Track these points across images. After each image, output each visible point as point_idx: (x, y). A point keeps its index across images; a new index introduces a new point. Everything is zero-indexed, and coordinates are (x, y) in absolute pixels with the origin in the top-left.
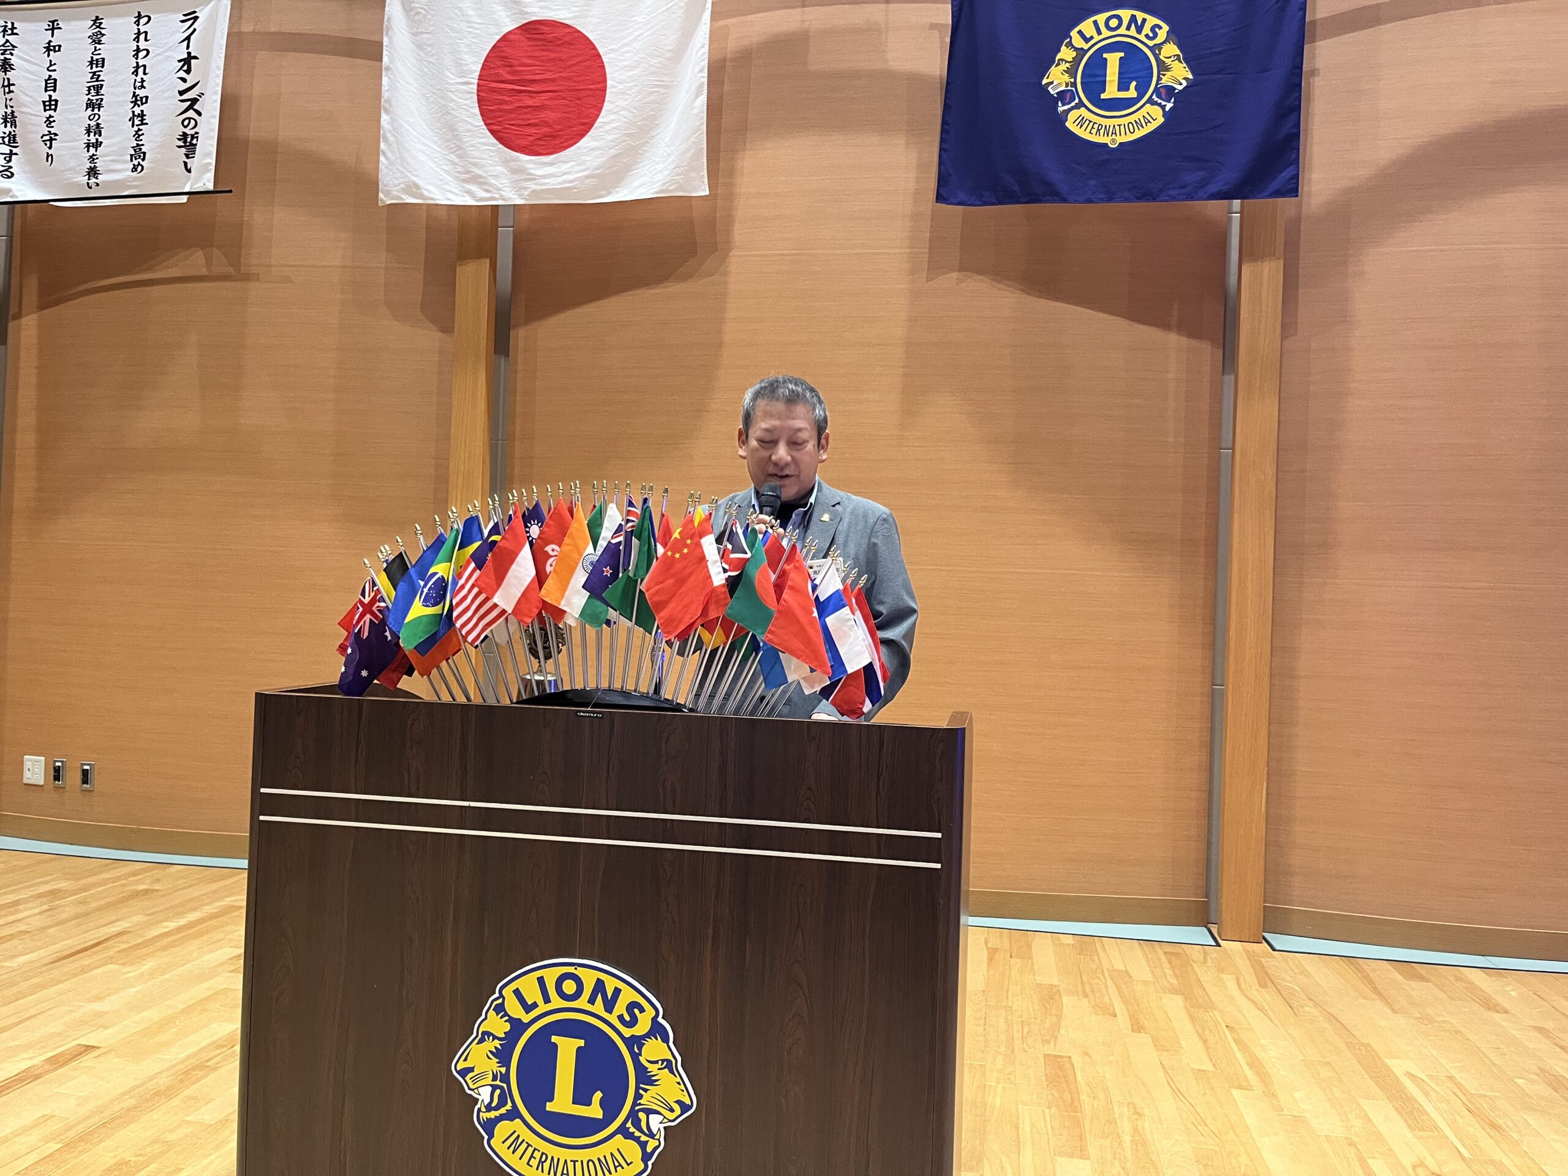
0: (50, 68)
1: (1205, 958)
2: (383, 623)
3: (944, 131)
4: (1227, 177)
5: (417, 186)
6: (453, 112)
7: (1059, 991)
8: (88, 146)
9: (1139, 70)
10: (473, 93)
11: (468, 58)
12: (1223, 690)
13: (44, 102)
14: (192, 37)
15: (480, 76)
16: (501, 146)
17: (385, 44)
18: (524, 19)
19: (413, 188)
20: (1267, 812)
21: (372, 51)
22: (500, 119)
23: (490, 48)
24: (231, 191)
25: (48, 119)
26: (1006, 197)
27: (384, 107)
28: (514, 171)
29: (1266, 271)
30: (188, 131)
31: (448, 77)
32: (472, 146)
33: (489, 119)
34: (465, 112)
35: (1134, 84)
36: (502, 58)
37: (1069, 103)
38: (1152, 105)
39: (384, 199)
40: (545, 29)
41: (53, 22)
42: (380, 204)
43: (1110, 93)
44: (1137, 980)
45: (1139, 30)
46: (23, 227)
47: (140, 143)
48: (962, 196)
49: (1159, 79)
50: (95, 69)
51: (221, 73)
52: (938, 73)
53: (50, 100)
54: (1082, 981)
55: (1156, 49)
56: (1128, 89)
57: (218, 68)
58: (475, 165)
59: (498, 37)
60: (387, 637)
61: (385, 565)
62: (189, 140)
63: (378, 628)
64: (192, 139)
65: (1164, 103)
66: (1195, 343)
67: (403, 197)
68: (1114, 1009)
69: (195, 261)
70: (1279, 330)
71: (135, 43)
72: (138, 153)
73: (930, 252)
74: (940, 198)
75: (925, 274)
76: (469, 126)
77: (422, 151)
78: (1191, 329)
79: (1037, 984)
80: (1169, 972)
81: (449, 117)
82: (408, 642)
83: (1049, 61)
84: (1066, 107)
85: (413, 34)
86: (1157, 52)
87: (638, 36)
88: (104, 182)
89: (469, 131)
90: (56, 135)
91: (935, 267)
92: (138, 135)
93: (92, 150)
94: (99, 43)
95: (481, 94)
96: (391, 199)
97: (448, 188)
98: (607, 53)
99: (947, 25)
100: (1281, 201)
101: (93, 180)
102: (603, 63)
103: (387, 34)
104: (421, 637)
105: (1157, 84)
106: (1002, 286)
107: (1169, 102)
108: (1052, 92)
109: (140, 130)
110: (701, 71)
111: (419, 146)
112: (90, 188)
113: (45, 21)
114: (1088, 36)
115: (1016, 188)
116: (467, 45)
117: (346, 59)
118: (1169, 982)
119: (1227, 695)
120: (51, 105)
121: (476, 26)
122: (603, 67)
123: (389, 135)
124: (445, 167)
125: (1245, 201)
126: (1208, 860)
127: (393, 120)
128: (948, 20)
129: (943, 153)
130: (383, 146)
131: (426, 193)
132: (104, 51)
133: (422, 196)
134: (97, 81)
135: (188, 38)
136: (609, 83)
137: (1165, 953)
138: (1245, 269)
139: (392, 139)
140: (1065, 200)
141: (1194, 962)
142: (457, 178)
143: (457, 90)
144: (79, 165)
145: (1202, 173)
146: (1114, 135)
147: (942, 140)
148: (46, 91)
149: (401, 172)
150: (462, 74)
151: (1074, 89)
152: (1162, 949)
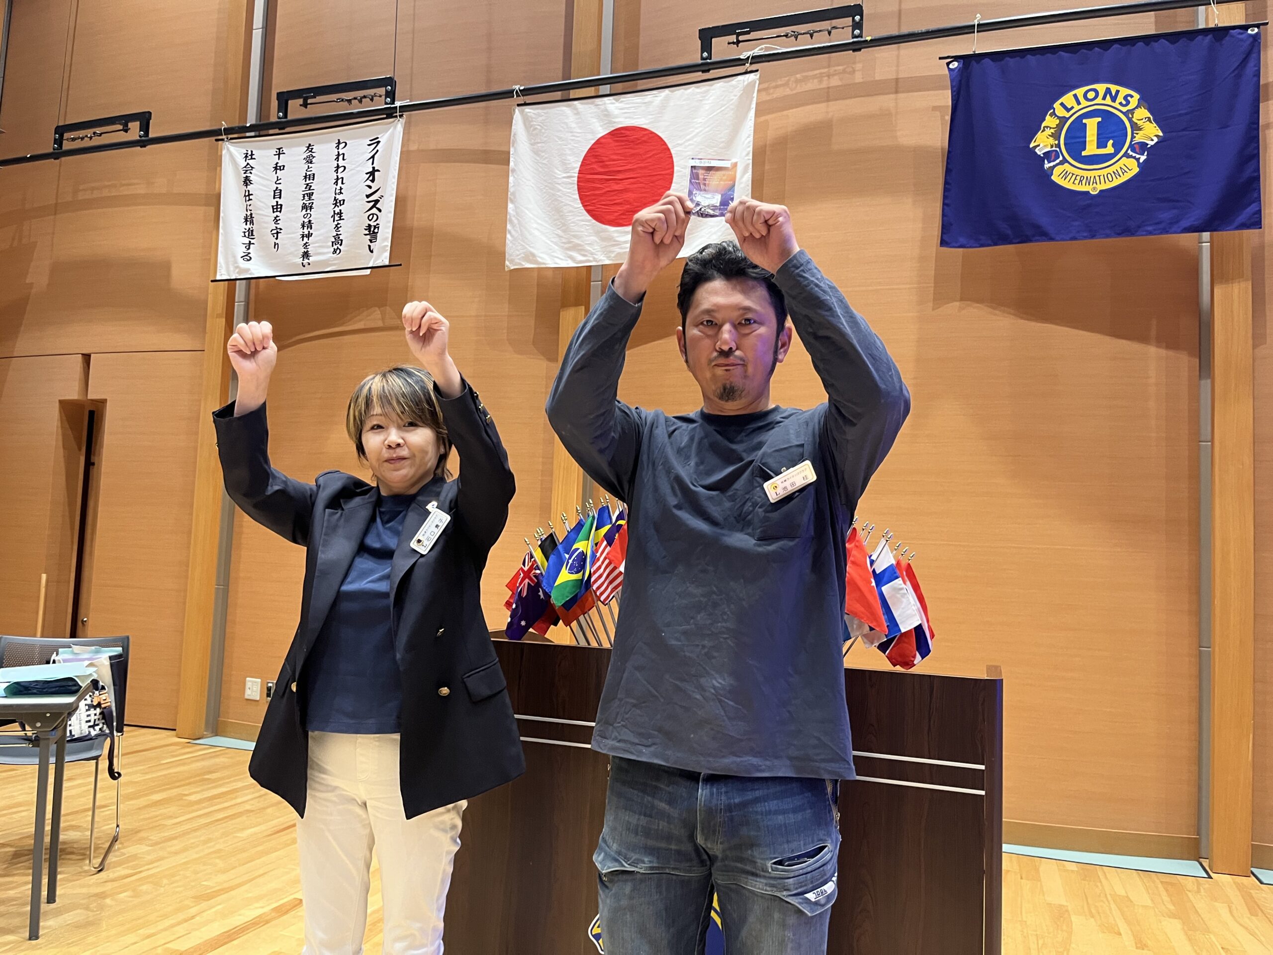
0: (278, 182)
1: (1199, 889)
2: (538, 585)
3: (946, 190)
4: (1197, 215)
5: (533, 255)
6: (560, 199)
7: (1067, 911)
8: (303, 236)
9: (1113, 132)
10: (574, 184)
11: (571, 159)
12: (1209, 652)
13: (273, 206)
14: (376, 156)
15: (580, 171)
16: (594, 221)
17: (511, 153)
18: (613, 127)
19: (530, 257)
20: (1253, 761)
21: (503, 158)
22: (594, 201)
23: (587, 150)
24: (401, 265)
25: (275, 218)
26: (1001, 239)
27: (511, 199)
28: (603, 239)
29: (1236, 291)
30: (372, 223)
31: (556, 173)
32: (573, 223)
33: (586, 201)
34: (568, 198)
35: (1111, 142)
36: (596, 156)
37: (1054, 161)
38: (1127, 158)
39: (510, 265)
40: (628, 133)
41: (279, 149)
42: (506, 269)
43: (1090, 150)
44: (1138, 905)
45: (1114, 99)
46: (257, 294)
47: (339, 233)
48: (962, 240)
49: (1133, 137)
50: (308, 182)
51: (395, 180)
52: (939, 144)
53: (277, 205)
54: (1088, 903)
55: (1129, 114)
56: (1106, 147)
57: (394, 177)
58: (574, 236)
59: (593, 142)
60: (540, 596)
61: (539, 543)
62: (372, 229)
63: (534, 589)
64: (374, 229)
65: (1138, 156)
66: (1171, 353)
67: (523, 263)
68: (1118, 928)
69: (374, 317)
70: (1250, 342)
71: (336, 162)
72: (338, 240)
73: (935, 287)
74: (943, 243)
75: (931, 304)
76: (571, 208)
77: (536, 229)
78: (1169, 341)
79: (1048, 904)
80: (1166, 898)
81: (556, 203)
82: (558, 599)
83: (1034, 128)
84: (1052, 164)
85: (532, 144)
86: (1130, 116)
87: (698, 133)
88: (313, 262)
89: (570, 212)
90: (281, 229)
91: (940, 299)
92: (337, 227)
93: (306, 239)
94: (311, 163)
95: (580, 184)
96: (515, 265)
97: (555, 254)
98: (674, 147)
99: (948, 106)
100: (1246, 232)
101: (306, 261)
102: (671, 154)
103: (513, 146)
104: (567, 597)
105: (1131, 141)
106: (997, 312)
107: (1143, 155)
108: (1039, 153)
109: (338, 224)
110: (748, 154)
111: (535, 225)
112: (304, 266)
113: (272, 148)
114: (1069, 107)
115: (1009, 232)
116: (570, 149)
117: (484, 165)
118: (1167, 908)
119: (1214, 658)
120: (277, 208)
121: (578, 135)
122: (671, 157)
123: (513, 219)
124: (553, 240)
125: (1215, 233)
126: (1199, 802)
127: (516, 207)
128: (949, 103)
129: (945, 207)
130: (509, 227)
131: (540, 260)
132: (315, 168)
133: (536, 262)
134: (309, 190)
135: (373, 157)
136: (676, 168)
137: (1161, 882)
138: (1217, 291)
139: (516, 221)
140: (1052, 239)
141: (1189, 891)
142: (562, 247)
143: (563, 183)
144: (296, 251)
145: (1175, 211)
146: (1095, 184)
147: (945, 197)
148: (274, 198)
149: (522, 245)
150: (566, 170)
151: (1058, 149)
152: (1158, 879)
